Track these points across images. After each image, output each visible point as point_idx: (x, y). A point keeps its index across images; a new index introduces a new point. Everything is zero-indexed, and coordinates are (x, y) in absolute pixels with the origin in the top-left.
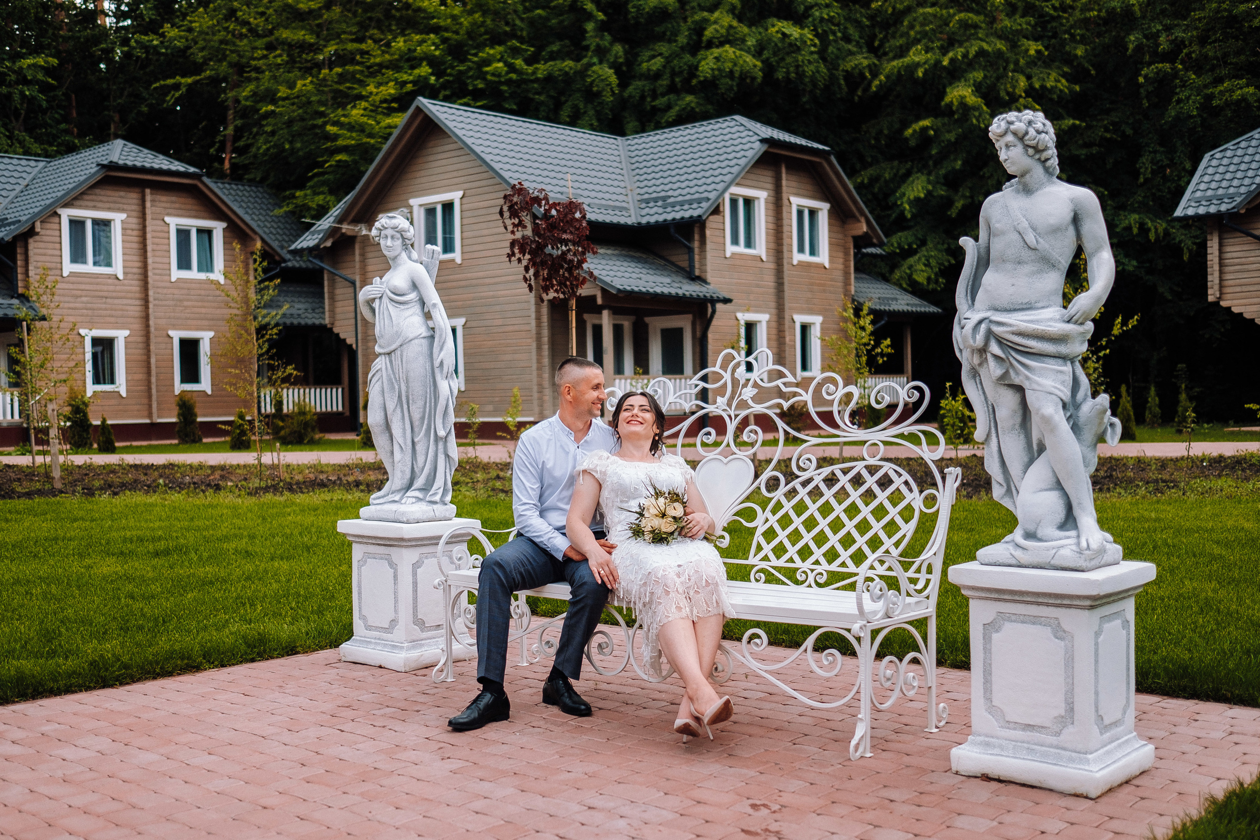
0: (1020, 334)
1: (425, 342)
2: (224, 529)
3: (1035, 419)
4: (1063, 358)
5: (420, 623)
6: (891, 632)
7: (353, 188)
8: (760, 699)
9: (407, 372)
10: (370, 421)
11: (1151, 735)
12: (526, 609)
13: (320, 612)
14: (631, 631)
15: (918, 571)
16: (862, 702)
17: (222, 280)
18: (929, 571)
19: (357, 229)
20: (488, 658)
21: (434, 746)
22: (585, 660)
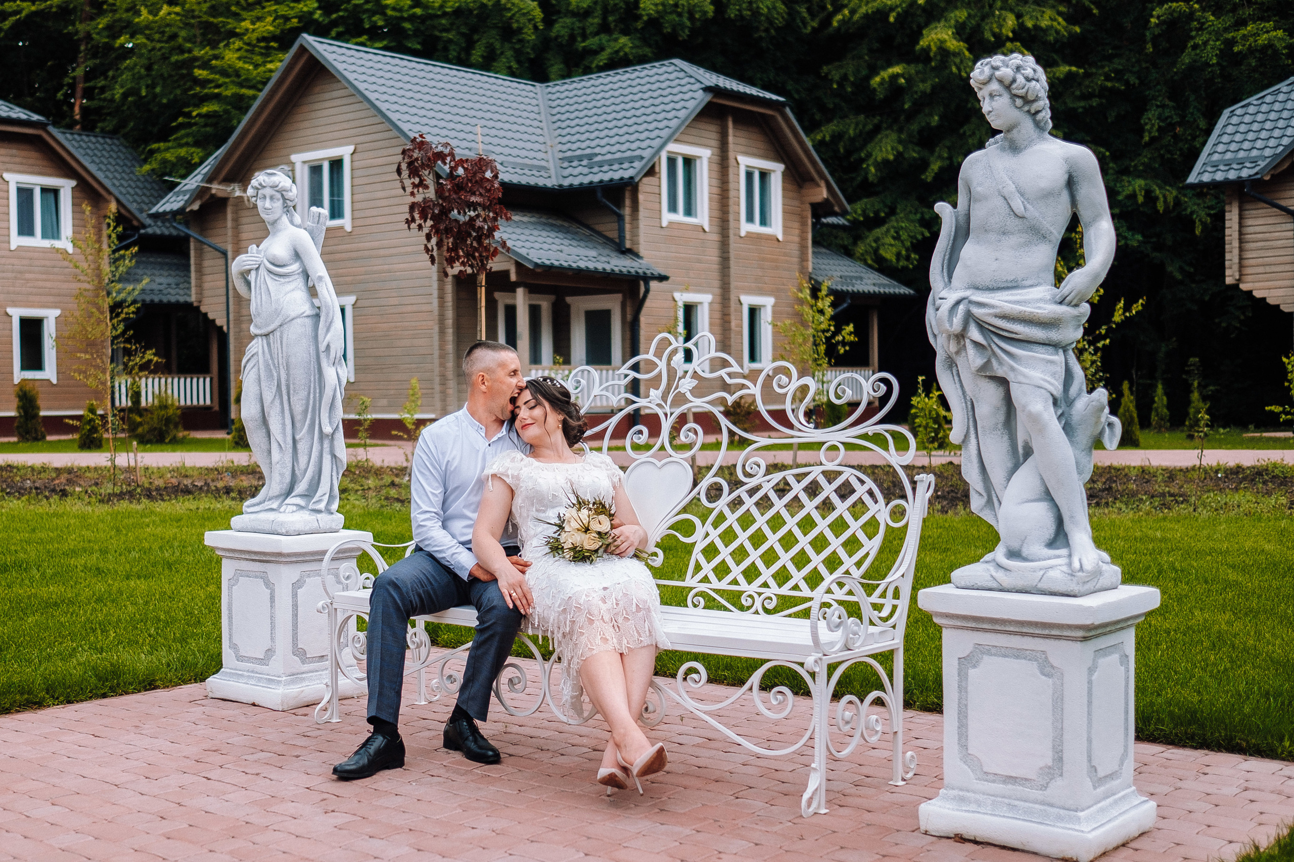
0: (1004, 317)
1: (308, 322)
2: (72, 542)
3: (1021, 417)
4: (1055, 346)
5: (300, 653)
6: (850, 668)
7: (225, 141)
8: (698, 746)
9: (288, 357)
10: (244, 414)
11: (1152, 791)
12: (425, 637)
13: (183, 640)
14: (547, 665)
15: (883, 595)
16: (817, 750)
17: (70, 249)
18: (896, 595)
19: (229, 189)
20: (380, 694)
21: (317, 797)
22: (493, 699)
